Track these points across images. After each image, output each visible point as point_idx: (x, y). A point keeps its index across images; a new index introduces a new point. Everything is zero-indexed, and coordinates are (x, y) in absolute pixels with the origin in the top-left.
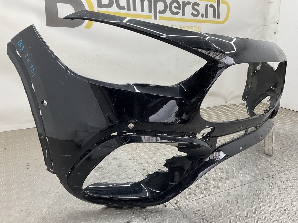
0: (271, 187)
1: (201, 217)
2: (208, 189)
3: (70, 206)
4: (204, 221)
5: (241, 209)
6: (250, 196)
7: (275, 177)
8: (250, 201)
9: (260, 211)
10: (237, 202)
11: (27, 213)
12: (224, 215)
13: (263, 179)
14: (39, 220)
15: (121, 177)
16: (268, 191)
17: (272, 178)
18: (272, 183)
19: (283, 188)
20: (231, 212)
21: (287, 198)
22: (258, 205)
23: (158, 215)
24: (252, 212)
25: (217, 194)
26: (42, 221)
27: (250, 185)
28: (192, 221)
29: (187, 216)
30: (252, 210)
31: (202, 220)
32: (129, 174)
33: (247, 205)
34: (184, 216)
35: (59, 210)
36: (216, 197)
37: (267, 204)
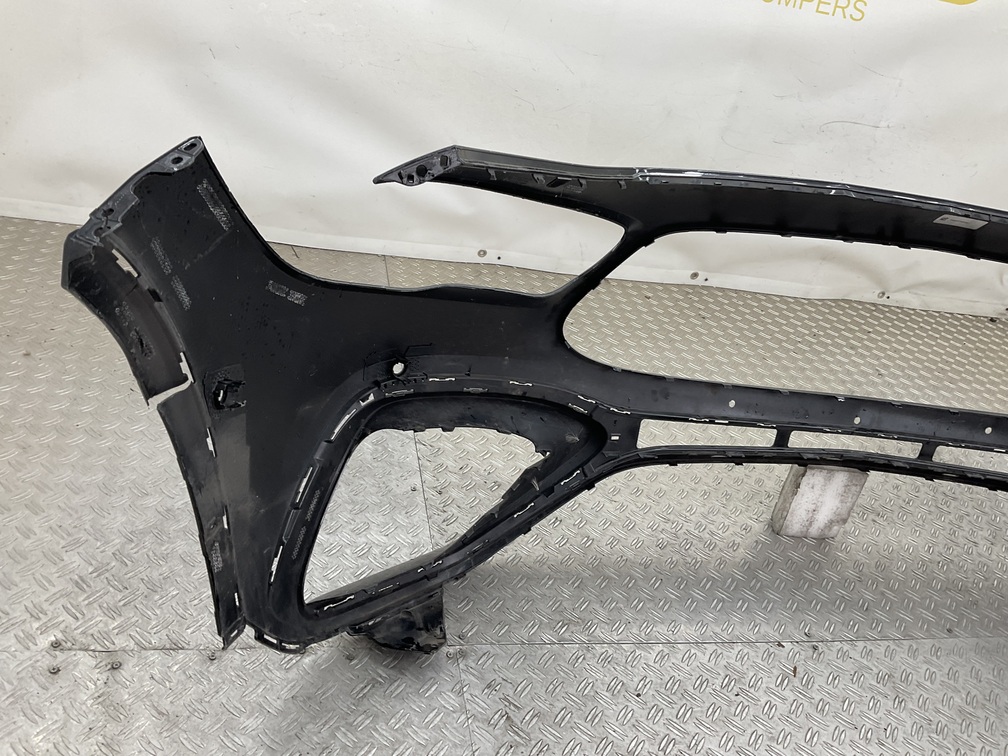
0: (783, 681)
1: (502, 707)
2: (583, 622)
3: (180, 552)
4: (502, 721)
5: (633, 721)
6: (690, 689)
7: (825, 649)
8: (677, 707)
9: (682, 747)
10: (638, 695)
11: (71, 539)
12: (568, 722)
13: (780, 645)
14: (90, 570)
15: (360, 498)
16: (761, 692)
17: (811, 651)
18: (795, 668)
19: (818, 698)
20: (596, 721)
21: (801, 736)
22: (691, 728)
23: (389, 660)
24: (658, 741)
25: (597, 647)
26: (95, 574)
27: (719, 652)
28: (468, 707)
29: (465, 689)
30: (662, 735)
31: (497, 716)
32: (389, 496)
33: (660, 714)
34: (458, 687)
35: (151, 554)
36: (589, 655)
37: (722, 735)
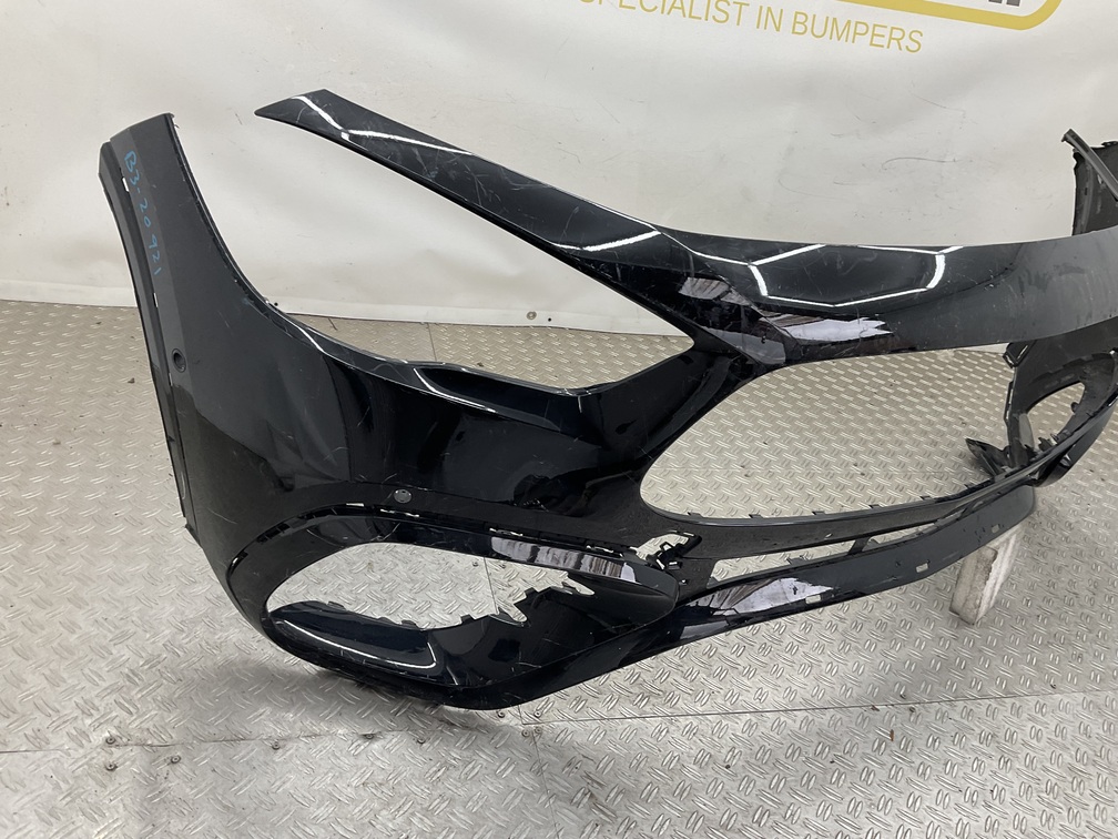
0: (880, 745)
1: (585, 785)
2: (664, 693)
3: (234, 640)
4: (586, 800)
5: (724, 793)
6: (782, 758)
7: (923, 711)
8: (769, 777)
9: (777, 818)
10: (728, 767)
11: (117, 632)
12: (656, 798)
13: (874, 708)
14: (141, 663)
15: (420, 576)
16: (858, 759)
17: (908, 713)
18: (892, 732)
19: (918, 762)
20: (685, 794)
21: (902, 801)
22: (787, 799)
23: (463, 739)
24: (752, 813)
25: (681, 719)
26: (146, 667)
27: (810, 718)
28: (549, 787)
29: (544, 768)
30: (755, 807)
31: (580, 795)
32: (450, 572)
33: (752, 785)
34: (536, 767)
35: (204, 644)
36: (672, 728)
37: (818, 804)
